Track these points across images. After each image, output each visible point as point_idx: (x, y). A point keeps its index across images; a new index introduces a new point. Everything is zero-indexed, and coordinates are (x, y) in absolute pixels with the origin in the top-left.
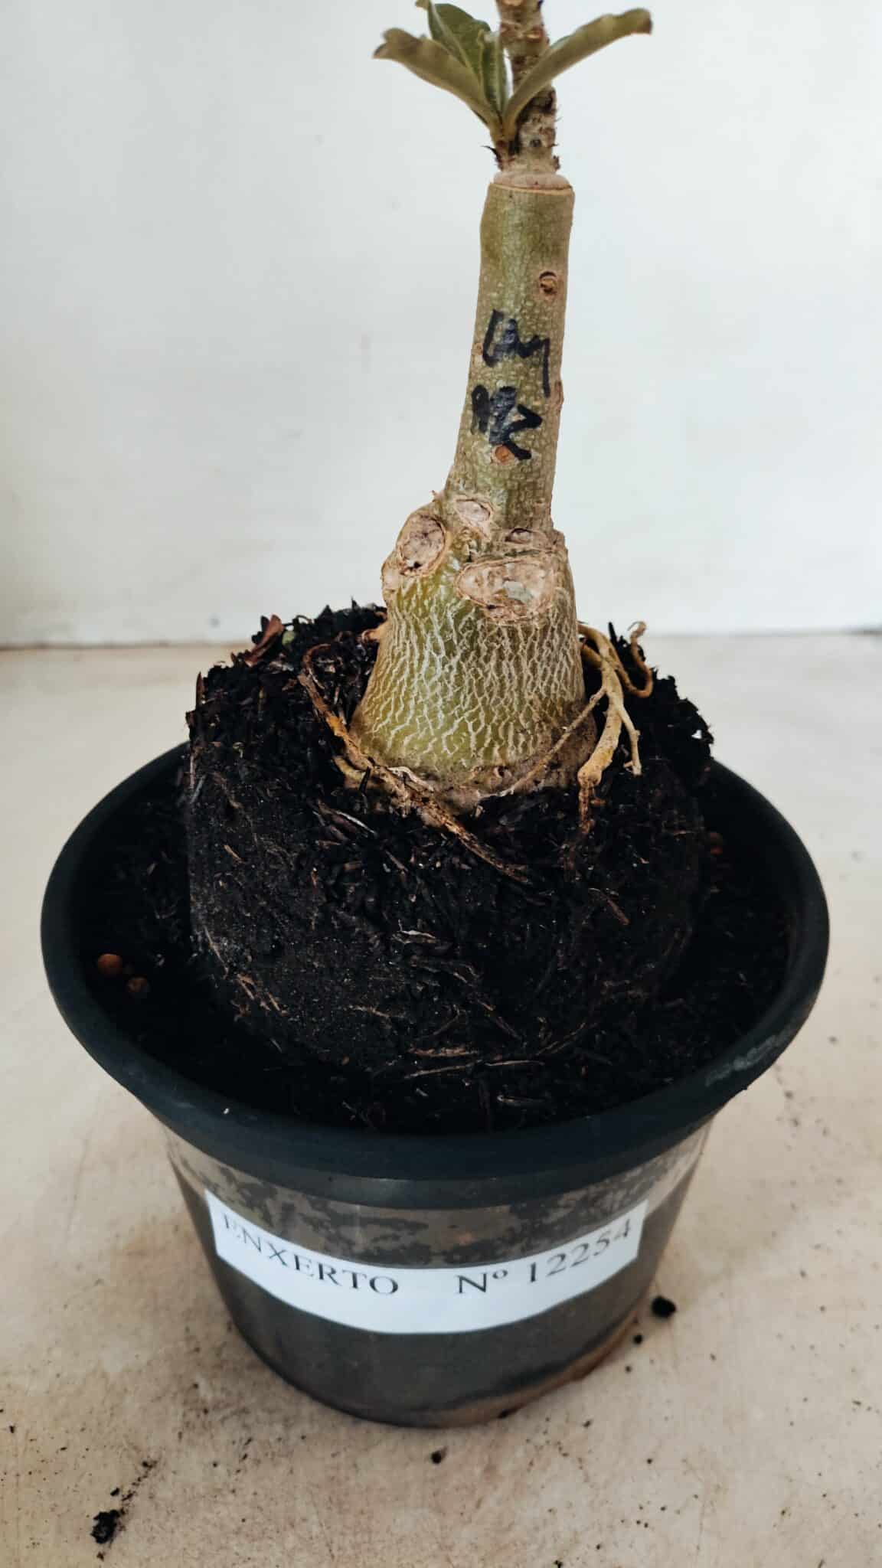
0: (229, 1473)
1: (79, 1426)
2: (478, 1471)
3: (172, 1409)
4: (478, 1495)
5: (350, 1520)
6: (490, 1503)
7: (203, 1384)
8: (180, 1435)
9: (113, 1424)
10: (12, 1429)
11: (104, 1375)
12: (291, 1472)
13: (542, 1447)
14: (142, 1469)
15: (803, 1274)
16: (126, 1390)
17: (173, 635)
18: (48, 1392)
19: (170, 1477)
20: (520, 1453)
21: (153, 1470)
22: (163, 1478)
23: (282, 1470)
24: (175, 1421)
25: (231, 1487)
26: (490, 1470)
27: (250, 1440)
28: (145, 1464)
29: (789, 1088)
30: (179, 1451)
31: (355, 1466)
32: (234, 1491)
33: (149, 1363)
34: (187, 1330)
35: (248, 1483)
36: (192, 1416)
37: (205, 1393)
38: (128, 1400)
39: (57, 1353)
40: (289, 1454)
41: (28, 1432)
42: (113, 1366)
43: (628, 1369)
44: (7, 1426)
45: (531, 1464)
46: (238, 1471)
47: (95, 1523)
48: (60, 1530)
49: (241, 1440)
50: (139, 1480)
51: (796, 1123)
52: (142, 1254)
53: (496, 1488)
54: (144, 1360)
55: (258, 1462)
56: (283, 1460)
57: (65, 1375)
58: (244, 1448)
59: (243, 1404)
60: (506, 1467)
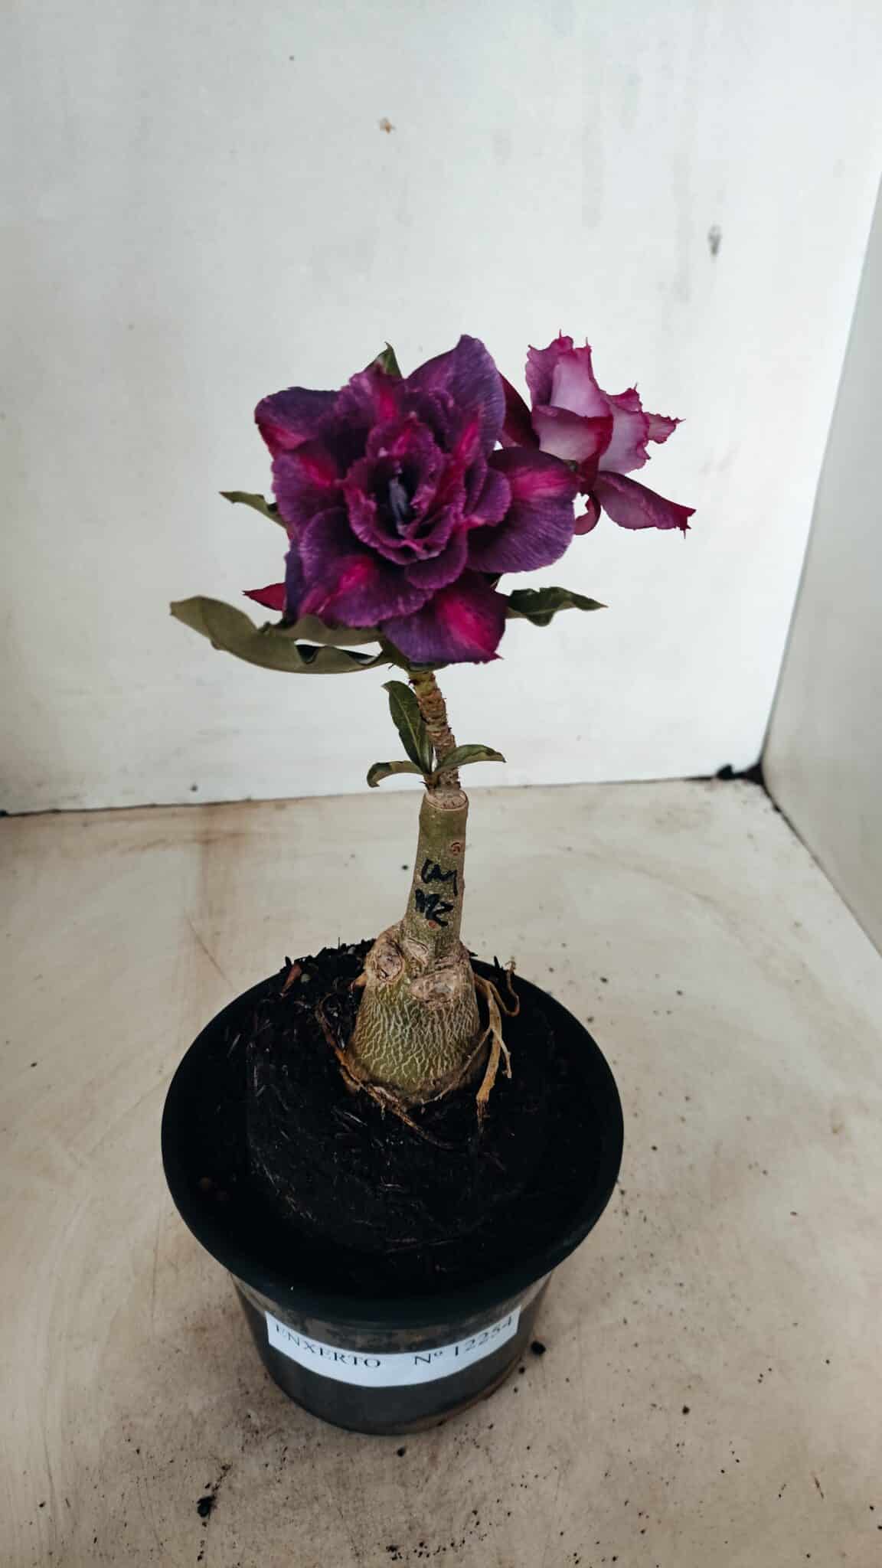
0: (275, 1470)
1: (179, 1447)
2: (426, 1459)
3: (236, 1432)
4: (427, 1473)
5: (351, 1493)
6: (434, 1478)
7: (253, 1414)
8: (243, 1449)
9: (200, 1445)
10: (138, 1451)
11: (191, 1414)
12: (313, 1467)
13: (464, 1443)
14: (222, 1472)
15: (625, 1322)
16: (205, 1422)
17: (158, 803)
18: (156, 1426)
19: (240, 1474)
20: (451, 1447)
21: (229, 1472)
22: (236, 1476)
23: (307, 1466)
24: (239, 1440)
25: (278, 1479)
26: (433, 1458)
27: (286, 1449)
28: (224, 1468)
29: (623, 1188)
30: (243, 1458)
31: (352, 1461)
32: (279, 1481)
33: (218, 1404)
34: (240, 1380)
35: (288, 1478)
36: (249, 1435)
37: (255, 1421)
38: (207, 1428)
39: (159, 1400)
40: (311, 1456)
41: (148, 1453)
42: (195, 1407)
43: (516, 1390)
44: (135, 1449)
45: (458, 1453)
46: (281, 1469)
47: (198, 1505)
48: (177, 1510)
49: (281, 1449)
50: (221, 1478)
51: (627, 1213)
52: (204, 1330)
53: (437, 1469)
54: (214, 1401)
55: (292, 1462)
56: (308, 1460)
57: (165, 1415)
58: (283, 1454)
59: (279, 1426)
60: (442, 1457)
